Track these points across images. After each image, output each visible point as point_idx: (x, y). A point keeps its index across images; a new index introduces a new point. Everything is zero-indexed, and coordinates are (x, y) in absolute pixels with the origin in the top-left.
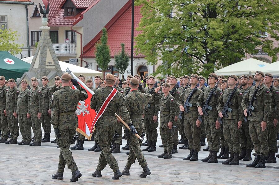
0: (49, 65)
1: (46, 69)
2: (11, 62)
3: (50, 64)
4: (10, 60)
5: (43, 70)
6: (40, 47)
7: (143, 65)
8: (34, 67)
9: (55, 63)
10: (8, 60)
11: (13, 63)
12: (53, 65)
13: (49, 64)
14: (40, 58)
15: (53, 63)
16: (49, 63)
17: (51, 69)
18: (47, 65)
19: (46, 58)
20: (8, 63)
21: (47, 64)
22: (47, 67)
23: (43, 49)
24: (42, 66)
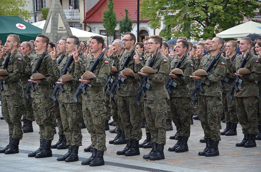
0: (61, 30)
1: (57, 33)
3: (62, 29)
4: (22, 25)
5: (55, 35)
6: (52, 12)
7: (144, 29)
8: (47, 32)
9: (66, 28)
10: (20, 25)
11: (24, 28)
12: (65, 30)
13: (60, 29)
14: (51, 23)
15: (64, 28)
16: (61, 28)
17: (62, 33)
18: (59, 30)
19: (58, 23)
20: (20, 28)
21: (59, 29)
22: (59, 32)
23: (55, 15)
24: (54, 30)
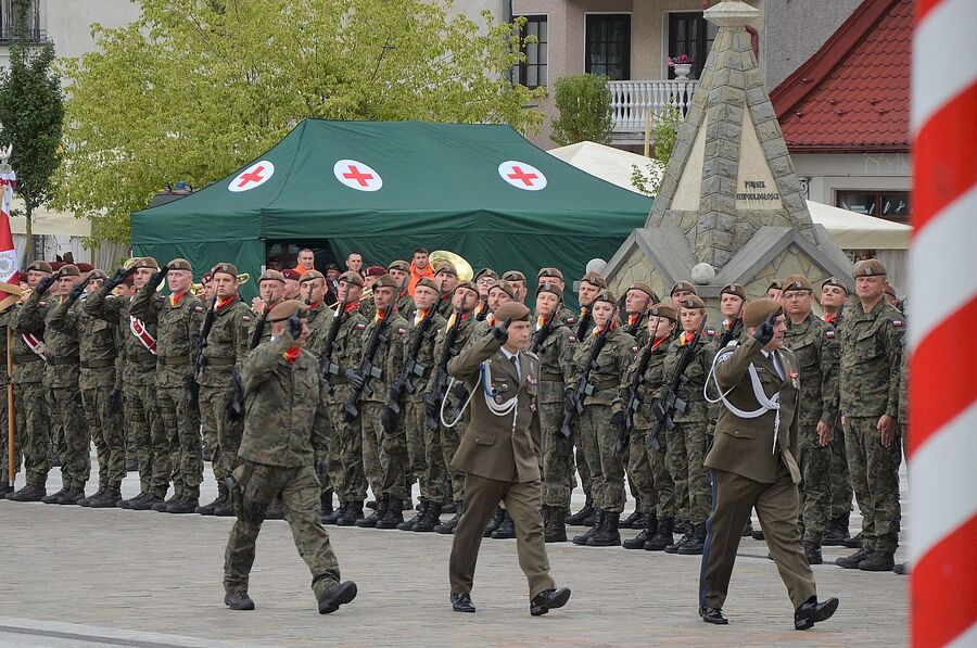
0: (751, 197)
1: (734, 213)
2: (532, 180)
3: (758, 191)
4: (527, 169)
5: (726, 220)
6: (708, 105)
8: (677, 206)
9: (780, 186)
10: (516, 169)
11: (540, 183)
12: (771, 197)
13: (750, 191)
14: (706, 160)
15: (771, 188)
16: (753, 185)
17: (760, 214)
18: (744, 196)
19: (737, 160)
20: (519, 183)
21: (741, 190)
22: (741, 205)
23: (726, 118)
24: (721, 198)
